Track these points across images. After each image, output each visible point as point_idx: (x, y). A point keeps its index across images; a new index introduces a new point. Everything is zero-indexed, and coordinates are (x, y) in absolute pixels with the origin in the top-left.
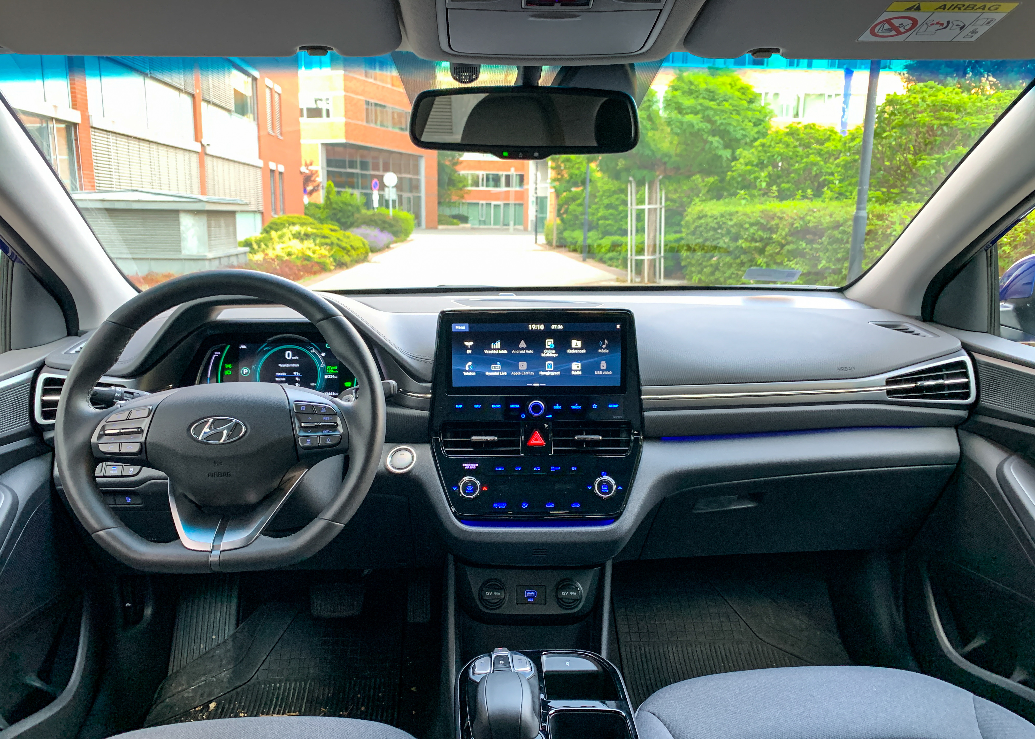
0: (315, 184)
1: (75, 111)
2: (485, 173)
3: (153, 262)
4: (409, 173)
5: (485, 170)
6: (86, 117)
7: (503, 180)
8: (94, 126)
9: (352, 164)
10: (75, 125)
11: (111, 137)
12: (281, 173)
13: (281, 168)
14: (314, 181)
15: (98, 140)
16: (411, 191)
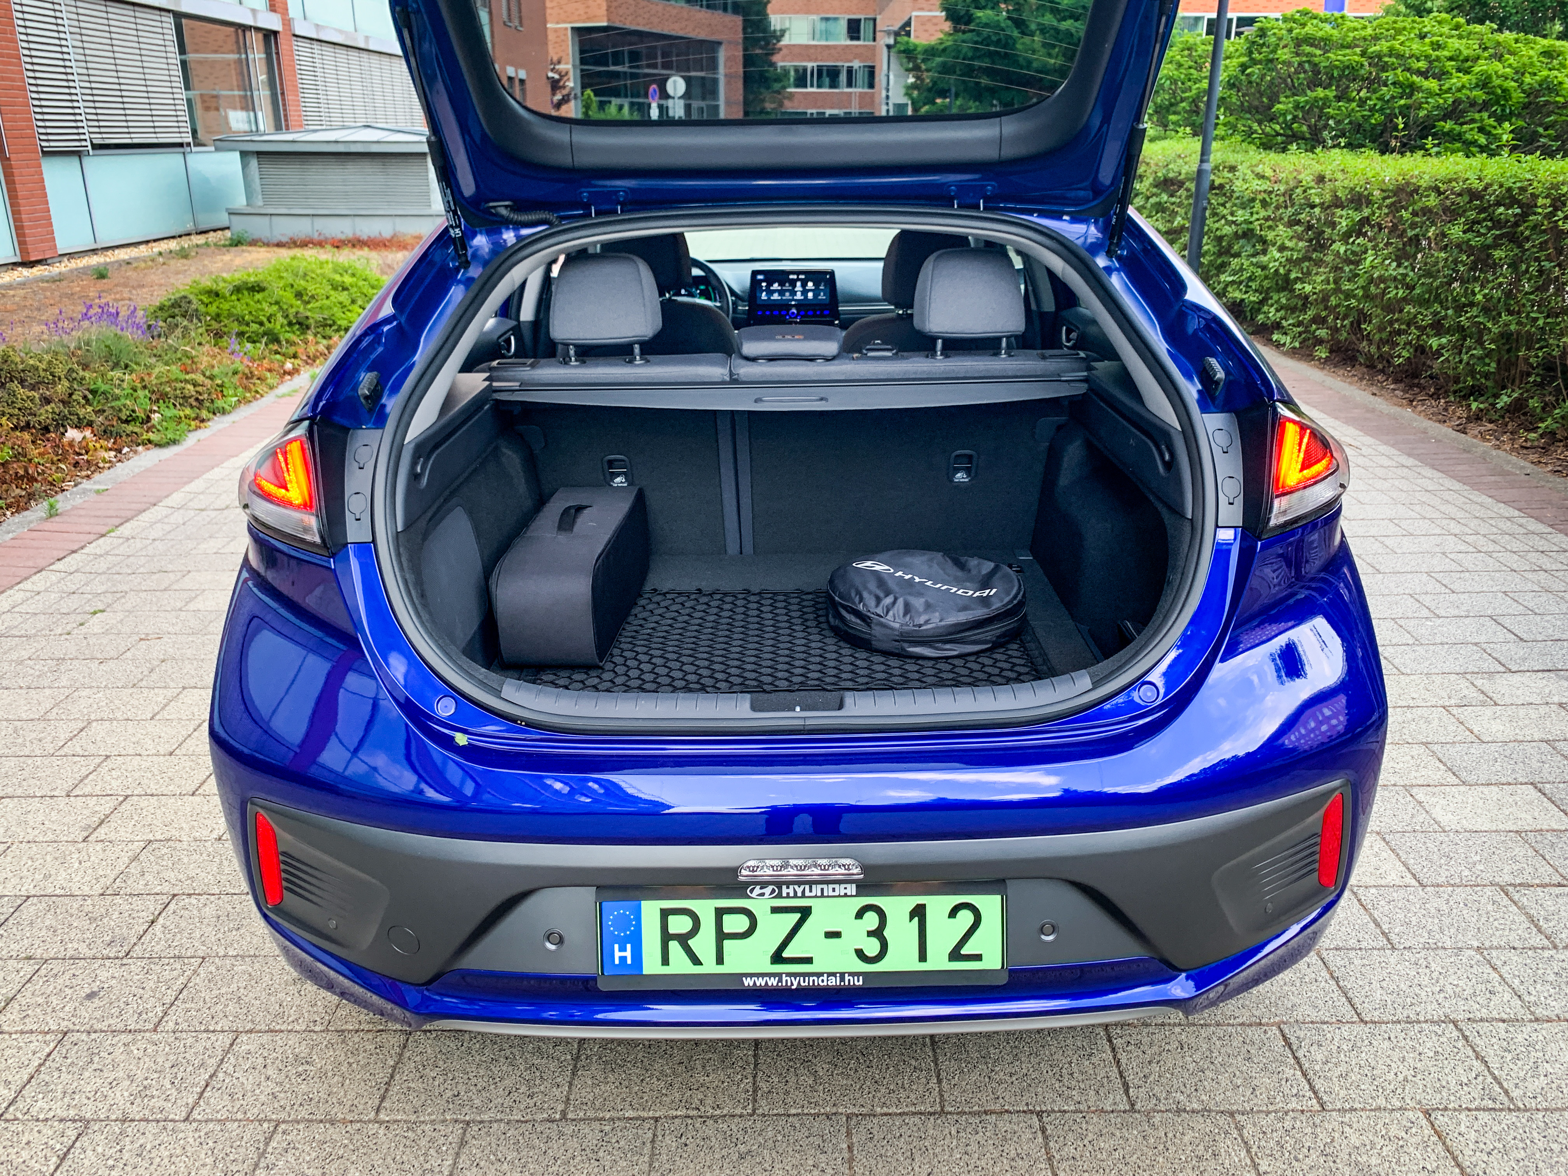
0: (565, 92)
1: (273, 14)
2: (815, 64)
3: (398, 219)
4: (702, 70)
5: (816, 60)
6: (287, 22)
7: (843, 77)
8: (297, 33)
9: (617, 59)
10: (275, 33)
11: (316, 46)
12: (522, 81)
13: (522, 74)
14: (564, 87)
15: (302, 53)
16: (704, 99)
